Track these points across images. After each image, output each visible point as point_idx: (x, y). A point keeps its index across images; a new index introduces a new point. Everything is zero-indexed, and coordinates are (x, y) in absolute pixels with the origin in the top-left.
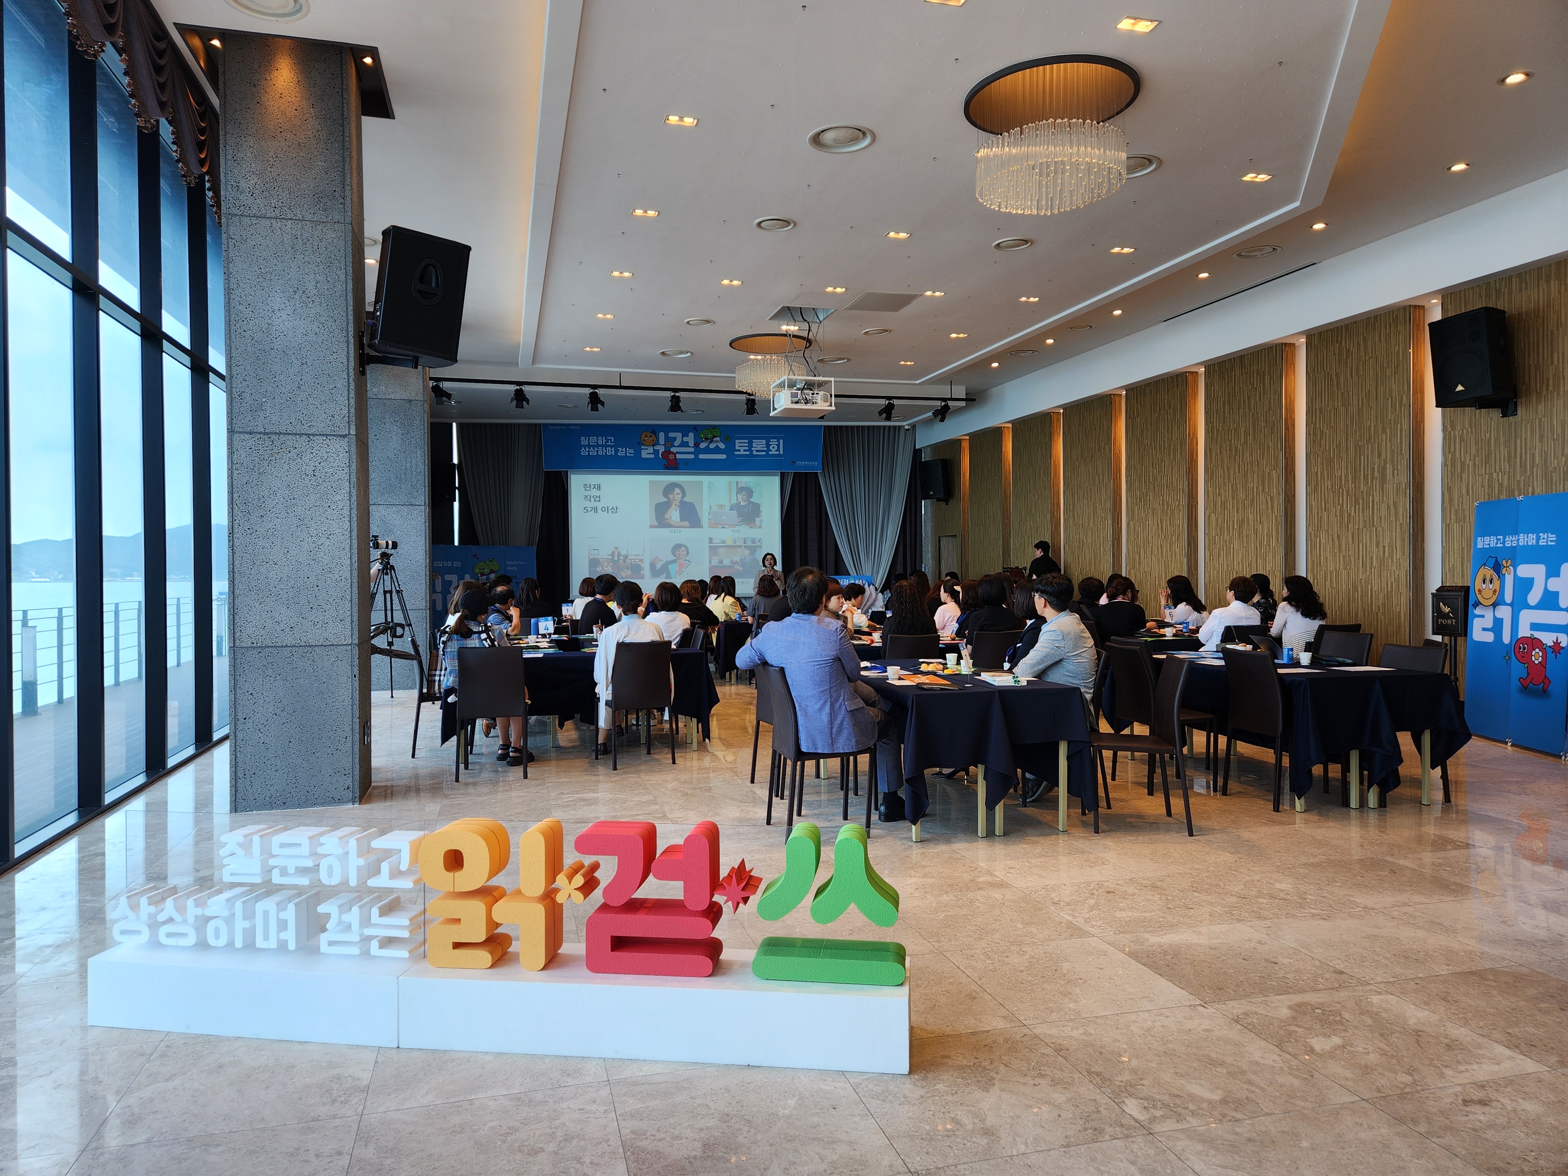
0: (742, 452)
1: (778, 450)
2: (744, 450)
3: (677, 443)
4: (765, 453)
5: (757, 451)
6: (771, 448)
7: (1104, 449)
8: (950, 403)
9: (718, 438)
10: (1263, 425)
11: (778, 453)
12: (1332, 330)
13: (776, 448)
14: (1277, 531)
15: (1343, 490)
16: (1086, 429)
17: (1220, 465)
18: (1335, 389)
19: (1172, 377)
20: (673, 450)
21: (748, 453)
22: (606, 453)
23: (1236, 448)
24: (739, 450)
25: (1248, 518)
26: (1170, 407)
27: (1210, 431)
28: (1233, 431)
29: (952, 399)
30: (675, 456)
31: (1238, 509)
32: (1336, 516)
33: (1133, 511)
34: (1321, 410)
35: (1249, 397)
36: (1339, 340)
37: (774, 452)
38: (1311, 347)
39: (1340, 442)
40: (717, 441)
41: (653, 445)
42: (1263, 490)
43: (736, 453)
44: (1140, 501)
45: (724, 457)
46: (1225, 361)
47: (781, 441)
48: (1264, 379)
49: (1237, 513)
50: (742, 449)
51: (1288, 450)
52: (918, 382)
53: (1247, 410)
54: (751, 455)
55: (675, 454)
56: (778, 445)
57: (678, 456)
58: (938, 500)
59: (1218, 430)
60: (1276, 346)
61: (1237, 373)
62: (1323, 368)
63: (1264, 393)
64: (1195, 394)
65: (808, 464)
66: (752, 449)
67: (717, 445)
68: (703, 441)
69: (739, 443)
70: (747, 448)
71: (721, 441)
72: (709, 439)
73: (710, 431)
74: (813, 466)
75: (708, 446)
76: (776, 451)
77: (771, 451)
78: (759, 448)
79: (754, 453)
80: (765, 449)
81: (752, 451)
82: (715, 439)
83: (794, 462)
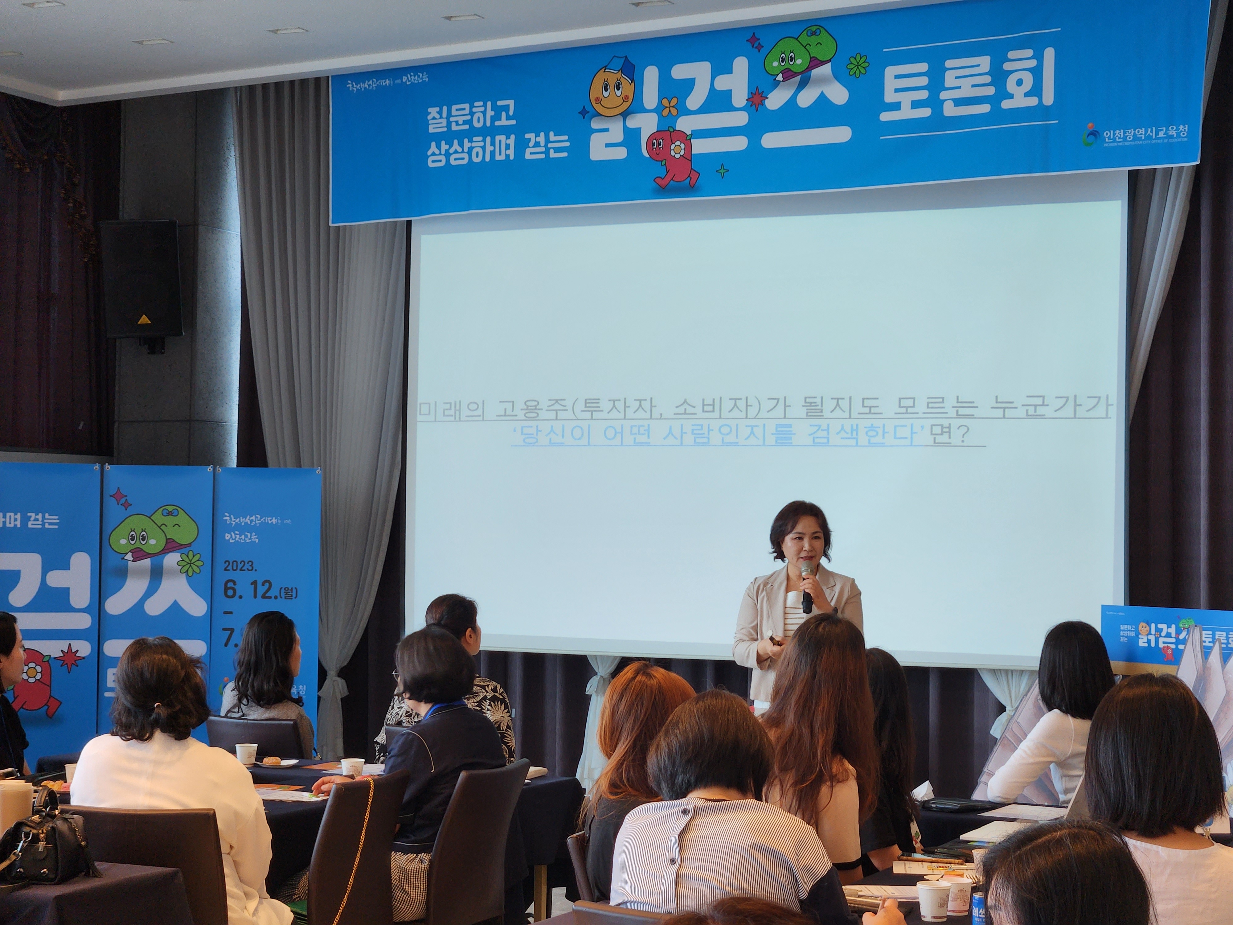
0: (906, 113)
1: (1036, 90)
2: (916, 104)
3: (694, 101)
4: (985, 108)
5: (958, 102)
6: (1011, 85)
9: (826, 70)
11: (1033, 101)
13: (1028, 80)
20: (685, 124)
21: (926, 112)
22: (493, 153)
24: (897, 106)
30: (689, 147)
37: (1018, 99)
40: (823, 80)
41: (625, 115)
43: (885, 117)
45: (842, 134)
47: (1049, 54)
50: (906, 99)
54: (938, 120)
55: (686, 139)
56: (1037, 73)
57: (699, 147)
65: (1161, 134)
66: (943, 95)
67: (822, 94)
68: (776, 84)
69: (897, 77)
70: (923, 95)
71: (837, 76)
72: (795, 74)
73: (804, 39)
74: (1178, 134)
75: (793, 100)
76: (1027, 95)
77: (1011, 96)
78: (967, 91)
79: (949, 110)
80: (991, 91)
81: (945, 104)
82: (815, 72)
83: (1094, 133)
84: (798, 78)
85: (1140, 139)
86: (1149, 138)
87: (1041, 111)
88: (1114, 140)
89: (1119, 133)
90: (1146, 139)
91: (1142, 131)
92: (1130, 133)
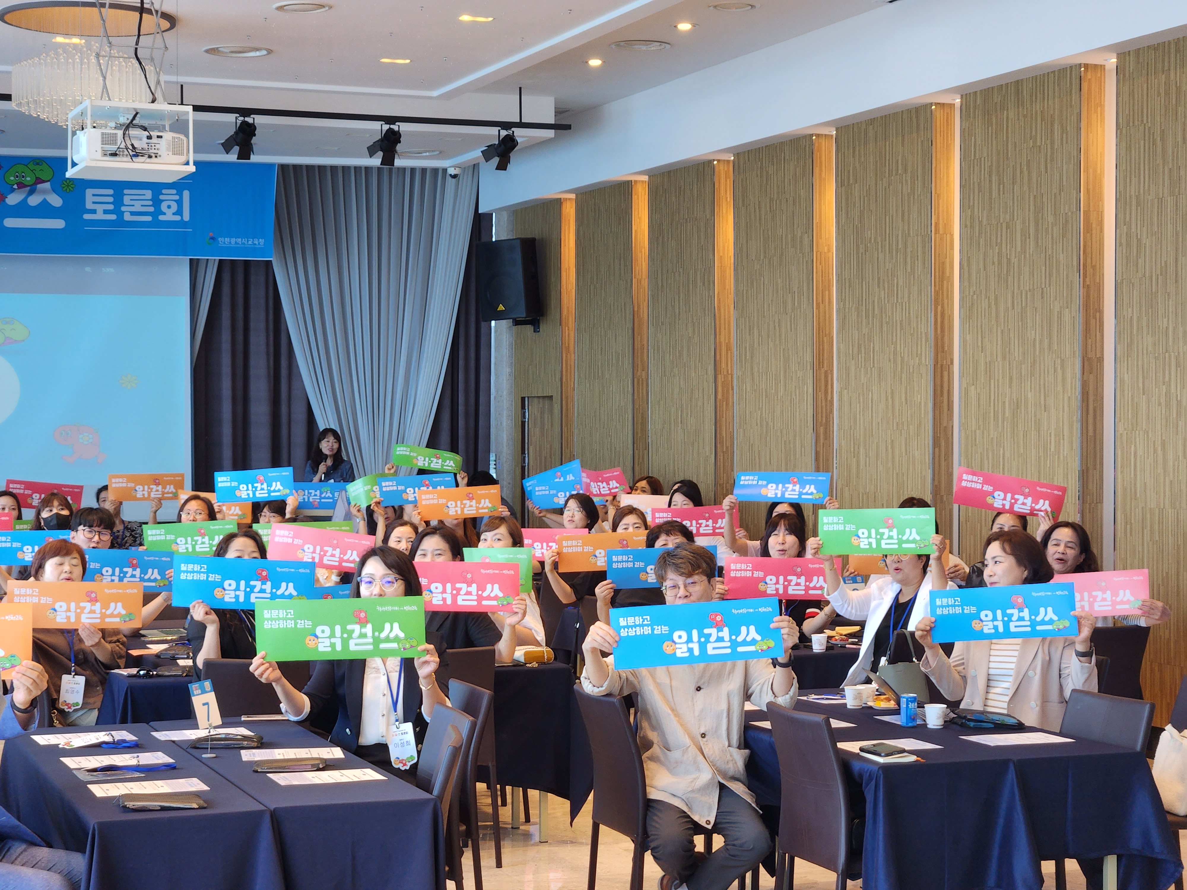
0: (100, 216)
1: (179, 212)
2: (106, 212)
4: (149, 218)
5: (133, 213)
6: (164, 207)
7: (801, 242)
8: (518, 133)
9: (47, 185)
10: (1051, 219)
11: (178, 218)
12: (1155, 48)
13: (175, 207)
14: (1071, 426)
15: (1170, 356)
16: (771, 200)
17: (984, 292)
18: (1159, 161)
19: (909, 111)
21: (113, 217)
23: (1009, 261)
24: (94, 212)
25: (1026, 398)
26: (905, 171)
27: (968, 223)
28: (1004, 225)
29: (521, 125)
31: (1011, 379)
32: (1160, 404)
33: (848, 369)
34: (1138, 197)
35: (1028, 162)
36: (1166, 68)
37: (169, 215)
38: (1124, 76)
39: (1166, 262)
40: (44, 192)
42: (1050, 348)
43: (86, 216)
44: (859, 351)
45: (59, 224)
46: (993, 88)
47: (186, 194)
48: (1052, 131)
49: (1010, 387)
50: (100, 208)
51: (1090, 270)
52: (435, 93)
53: (1026, 188)
54: (121, 222)
56: (180, 203)
58: (517, 322)
59: (980, 222)
60: (1071, 67)
61: (1011, 115)
62: (1142, 121)
63: (1052, 160)
64: (949, 148)
65: (250, 243)
66: (123, 209)
67: (45, 200)
68: (13, 190)
69: (94, 195)
70: (111, 207)
71: (54, 190)
72: (26, 186)
73: (31, 166)
74: (259, 244)
75: (25, 201)
76: (174, 214)
77: (165, 214)
78: (138, 208)
79: (127, 217)
80: (152, 209)
81: (125, 214)
82: (40, 186)
83: (212, 238)
84: (28, 188)
85: (238, 244)
86: (244, 244)
87: (182, 224)
88: (225, 243)
89: (227, 240)
90: (242, 244)
91: (240, 240)
92: (233, 240)
